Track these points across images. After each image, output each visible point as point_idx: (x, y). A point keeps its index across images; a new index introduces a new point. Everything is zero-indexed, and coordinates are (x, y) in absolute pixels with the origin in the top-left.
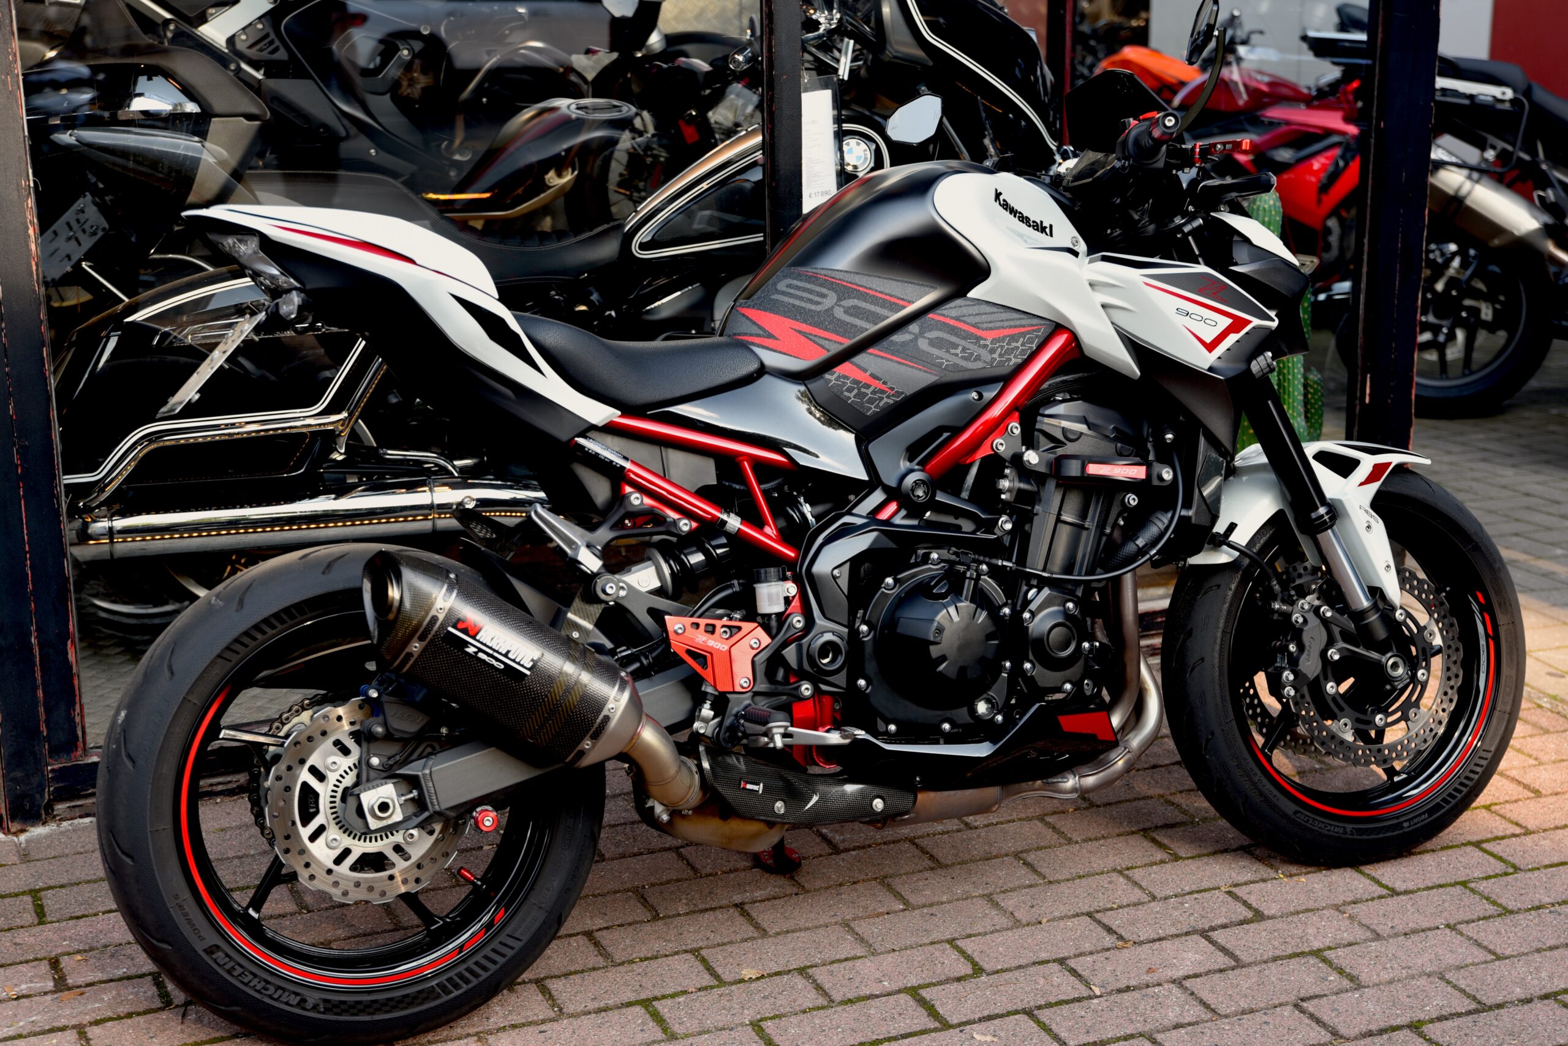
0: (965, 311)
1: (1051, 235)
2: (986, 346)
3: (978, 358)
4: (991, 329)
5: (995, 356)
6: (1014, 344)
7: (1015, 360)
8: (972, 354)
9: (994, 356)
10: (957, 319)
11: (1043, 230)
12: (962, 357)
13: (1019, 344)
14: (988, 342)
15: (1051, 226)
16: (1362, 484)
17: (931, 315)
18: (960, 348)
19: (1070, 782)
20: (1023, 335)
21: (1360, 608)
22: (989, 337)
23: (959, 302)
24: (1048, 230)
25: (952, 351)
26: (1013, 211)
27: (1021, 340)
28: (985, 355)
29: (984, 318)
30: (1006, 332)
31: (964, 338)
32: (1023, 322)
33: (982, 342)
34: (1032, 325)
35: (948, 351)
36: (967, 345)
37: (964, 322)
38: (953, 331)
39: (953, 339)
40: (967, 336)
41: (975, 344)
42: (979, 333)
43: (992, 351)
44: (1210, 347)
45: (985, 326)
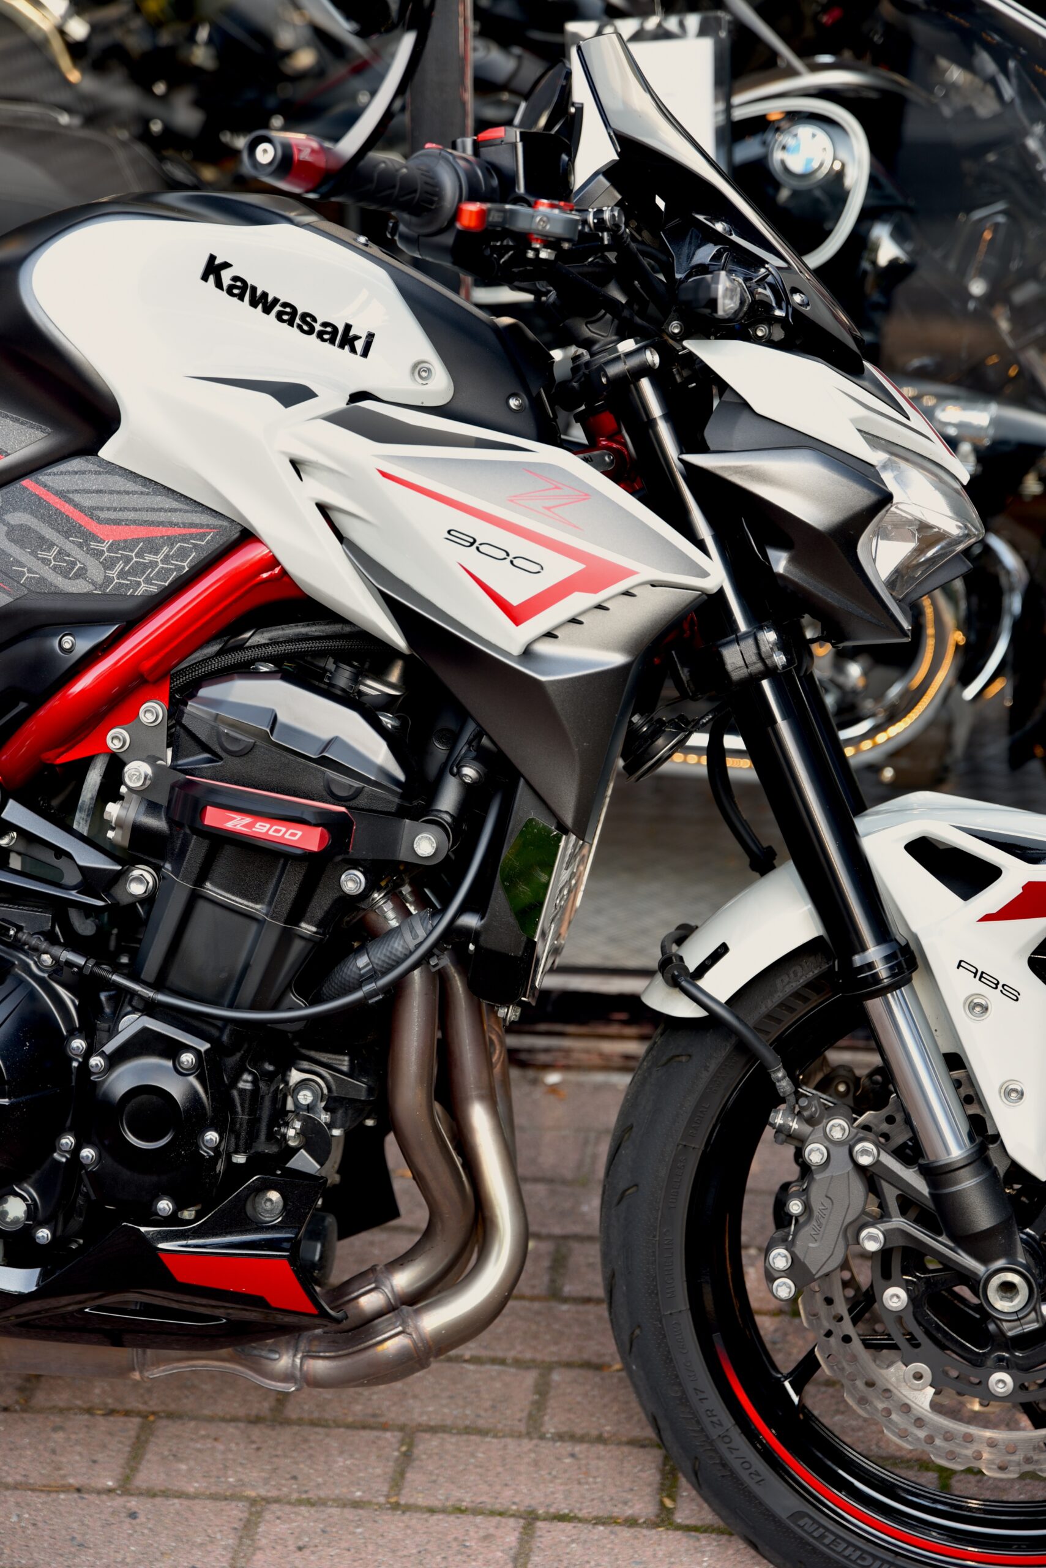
0: (79, 482)
1: (365, 354)
2: (98, 554)
3: (82, 573)
4: (117, 522)
5: (113, 573)
6: (149, 558)
7: (146, 588)
8: (74, 564)
9: (109, 573)
10: (62, 495)
11: (347, 340)
12: (54, 568)
13: (160, 557)
14: (104, 547)
15: (371, 336)
16: (988, 918)
17: (26, 482)
18: (55, 550)
19: (284, 1361)
20: (170, 541)
21: (944, 1159)
22: (108, 535)
23: (76, 464)
24: (359, 345)
25: (41, 554)
26: (262, 302)
27: (166, 549)
28: (96, 571)
29: (105, 500)
30: (142, 532)
31: (67, 534)
32: (175, 517)
33: (93, 545)
34: (192, 525)
35: (33, 553)
36: (68, 546)
37: (70, 501)
38: (53, 518)
39: (49, 533)
40: (69, 529)
41: (80, 546)
42: (93, 527)
43: (108, 565)
44: (516, 615)
45: (103, 515)
